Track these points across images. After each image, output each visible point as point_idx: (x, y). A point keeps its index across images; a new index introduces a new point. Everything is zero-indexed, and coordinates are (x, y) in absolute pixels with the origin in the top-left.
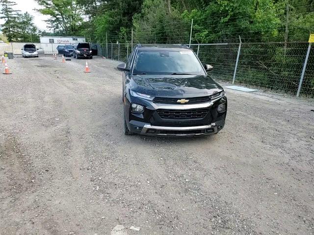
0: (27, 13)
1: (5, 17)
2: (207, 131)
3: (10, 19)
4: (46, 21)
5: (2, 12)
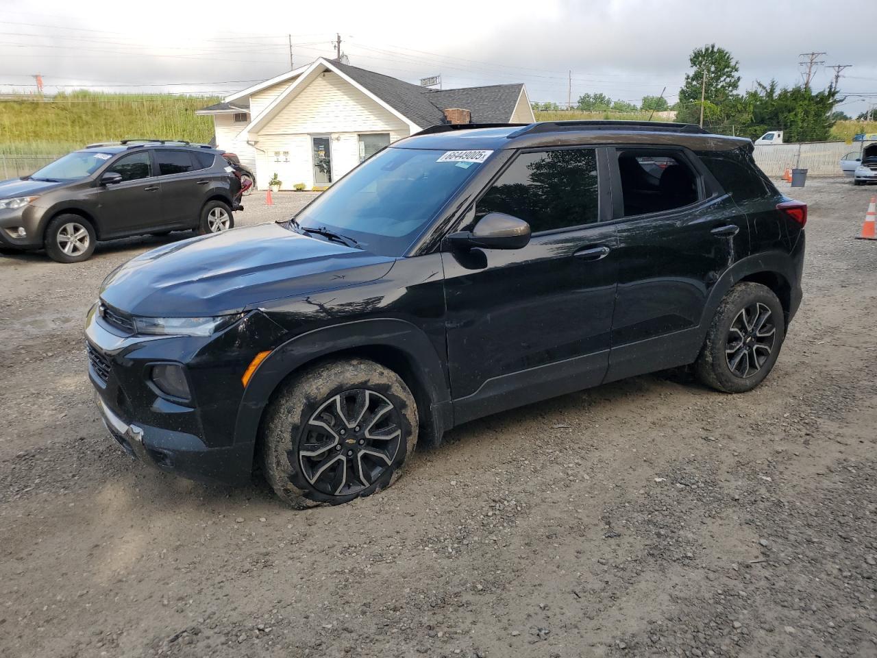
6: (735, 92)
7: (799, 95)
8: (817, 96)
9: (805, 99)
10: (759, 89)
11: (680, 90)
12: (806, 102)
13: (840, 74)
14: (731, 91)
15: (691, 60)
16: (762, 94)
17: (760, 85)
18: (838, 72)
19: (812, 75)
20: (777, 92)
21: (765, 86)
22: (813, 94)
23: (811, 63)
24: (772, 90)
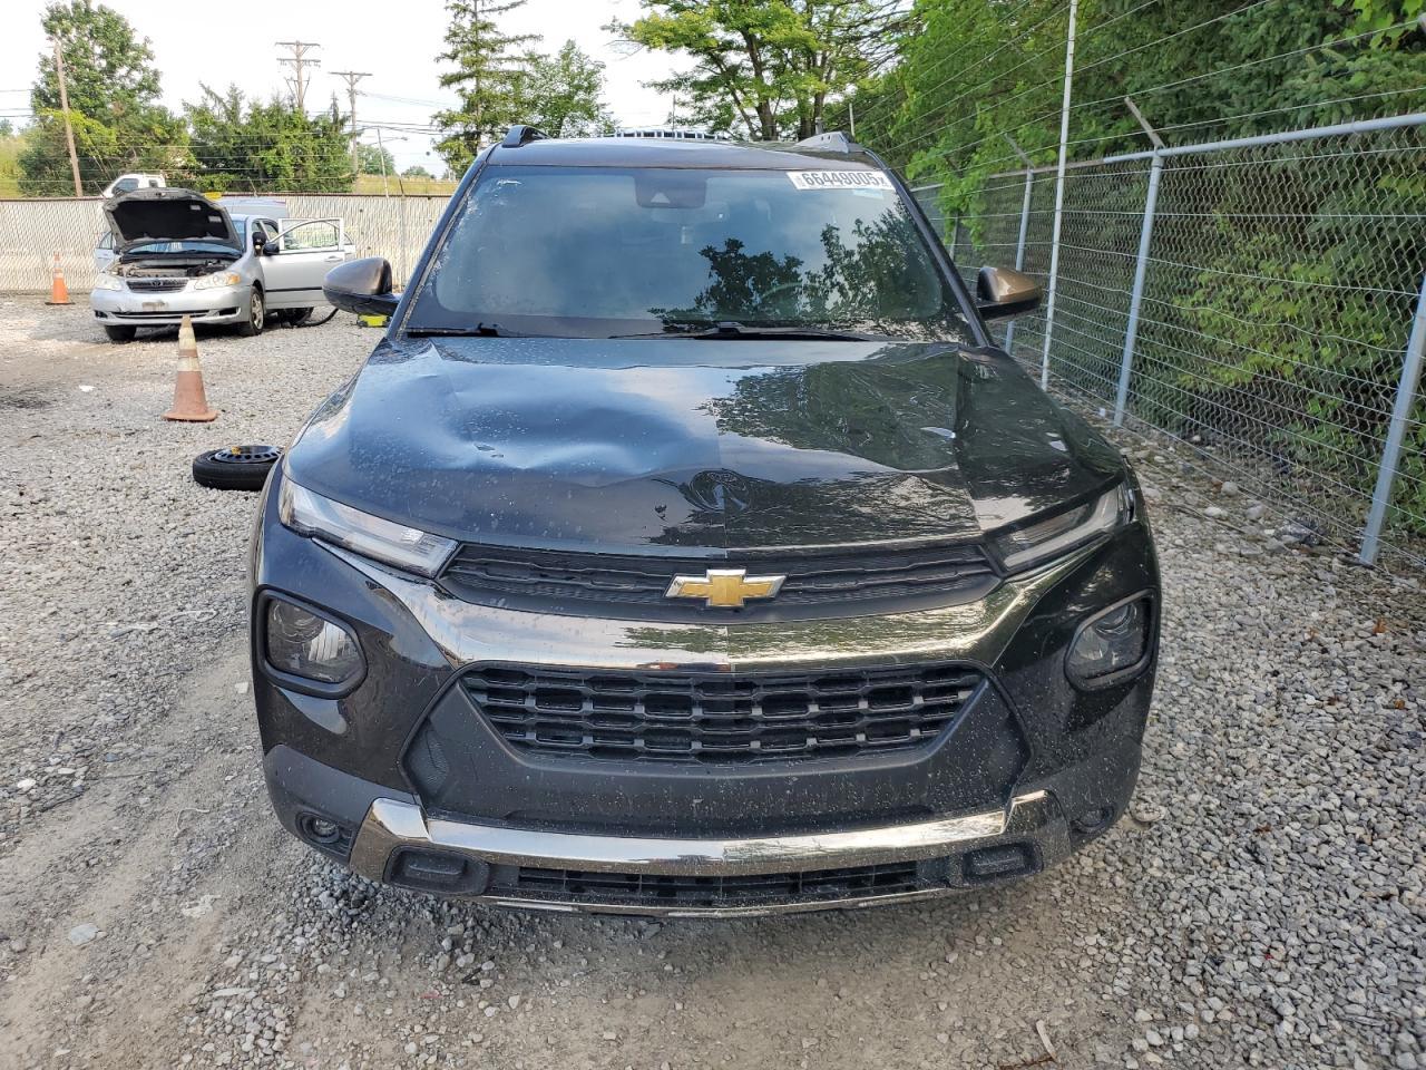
0: (571, 45)
1: (458, 78)
2: (969, 874)
3: (485, 83)
4: (663, 86)
5: (449, 49)
6: (155, 102)
7: (281, 119)
8: (316, 123)
9: (295, 126)
10: (211, 103)
11: (33, 87)
12: (298, 132)
13: (356, 87)
14: (146, 99)
15: (45, 24)
16: (218, 111)
17: (209, 92)
18: (352, 84)
19: (304, 84)
20: (245, 110)
21: (220, 95)
22: (311, 119)
23: (298, 61)
24: (236, 106)
